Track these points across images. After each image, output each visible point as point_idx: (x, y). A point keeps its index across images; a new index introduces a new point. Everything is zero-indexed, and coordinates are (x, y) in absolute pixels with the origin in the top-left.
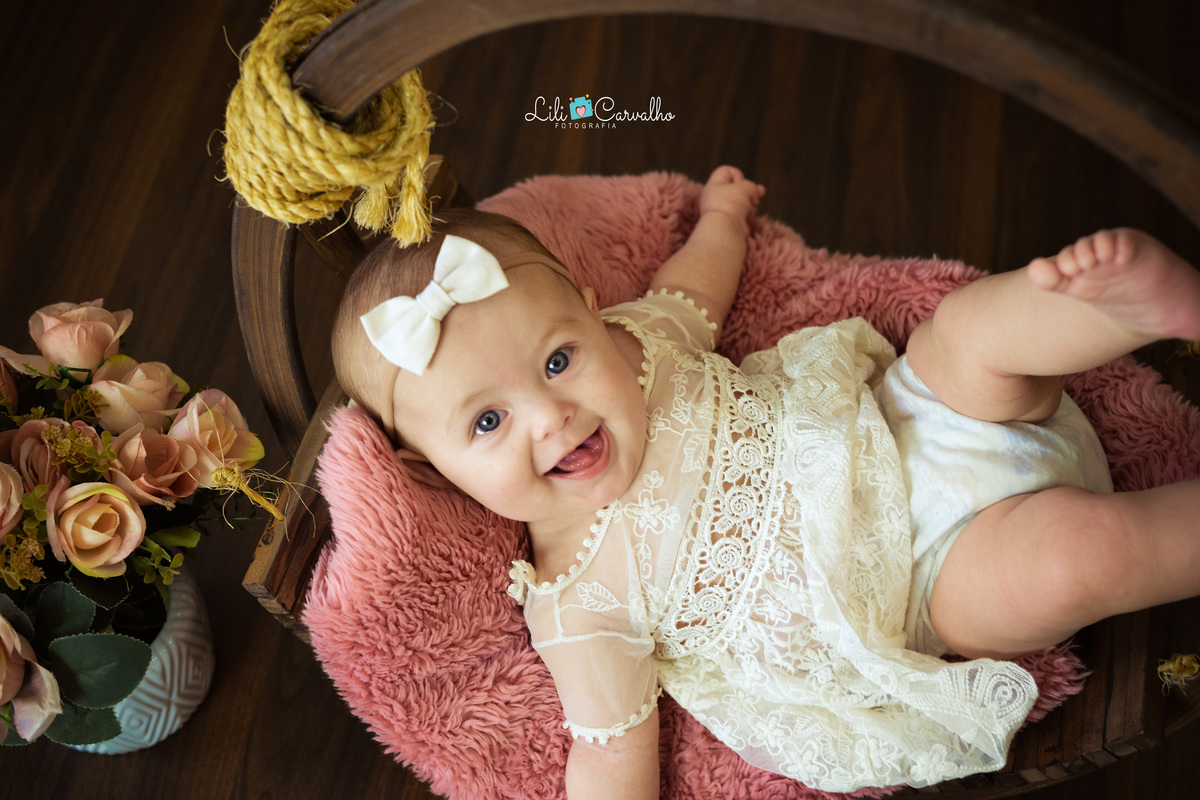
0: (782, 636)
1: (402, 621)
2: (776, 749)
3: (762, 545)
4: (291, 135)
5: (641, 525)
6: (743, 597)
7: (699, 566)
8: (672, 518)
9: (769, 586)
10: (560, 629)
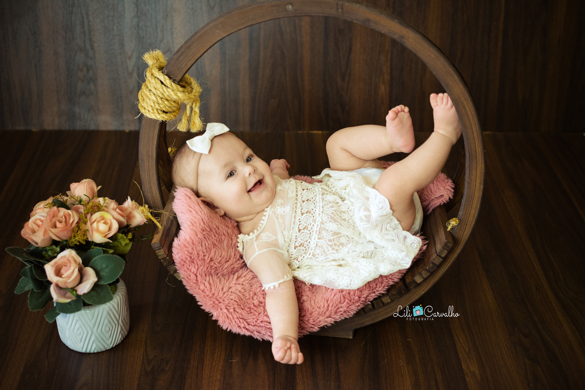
0: (330, 241)
1: (207, 244)
2: (334, 279)
3: (318, 215)
4: (163, 86)
5: (278, 213)
6: (314, 232)
7: (299, 223)
8: (288, 209)
9: (323, 226)
10: (257, 249)
